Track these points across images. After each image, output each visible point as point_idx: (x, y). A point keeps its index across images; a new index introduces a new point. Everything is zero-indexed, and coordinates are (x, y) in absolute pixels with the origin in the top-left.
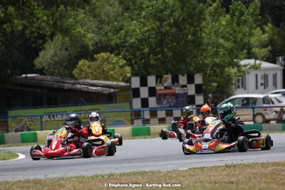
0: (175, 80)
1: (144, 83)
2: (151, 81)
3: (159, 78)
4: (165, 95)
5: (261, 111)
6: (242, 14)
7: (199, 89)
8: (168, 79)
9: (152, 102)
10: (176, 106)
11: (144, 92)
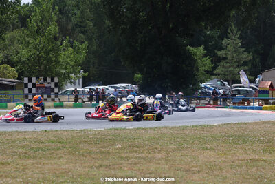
0: (45, 80)
1: (30, 80)
2: (34, 80)
3: (37, 79)
4: (40, 87)
5: (81, 97)
6: (79, 48)
7: (56, 85)
8: (42, 79)
9: (34, 90)
10: (45, 93)
11: (30, 85)
